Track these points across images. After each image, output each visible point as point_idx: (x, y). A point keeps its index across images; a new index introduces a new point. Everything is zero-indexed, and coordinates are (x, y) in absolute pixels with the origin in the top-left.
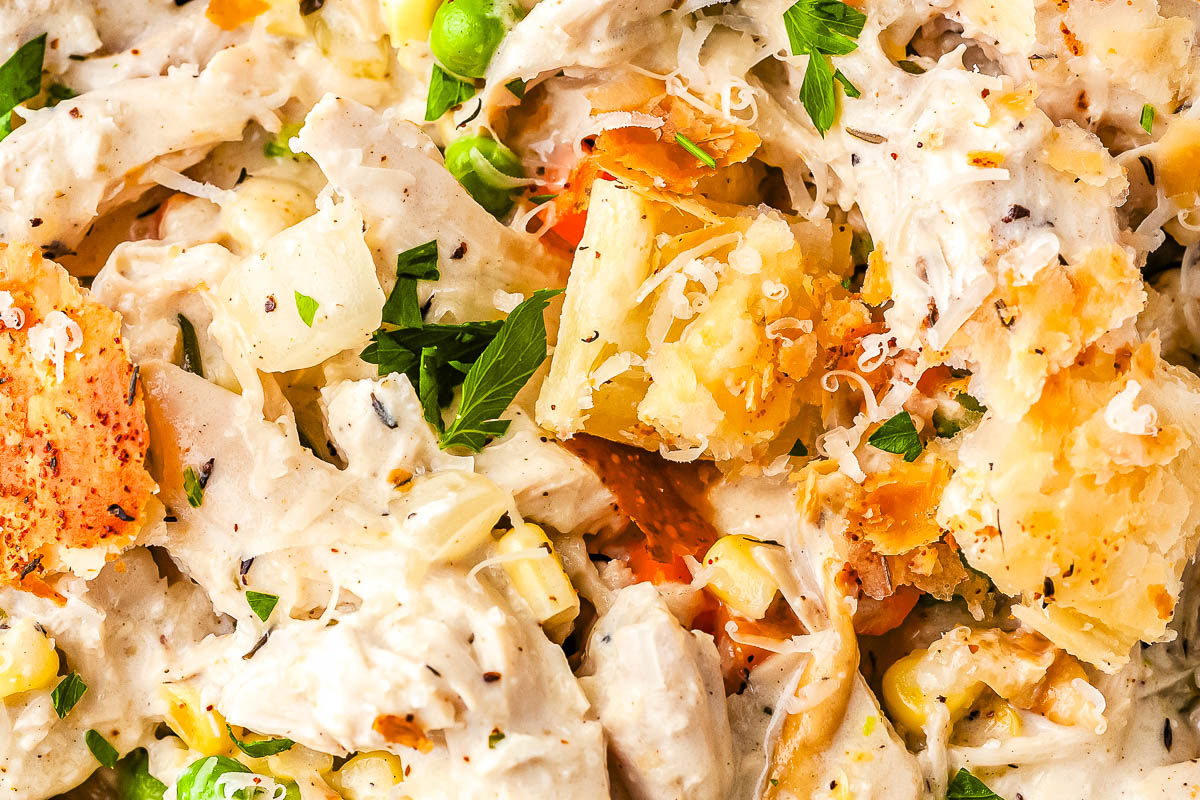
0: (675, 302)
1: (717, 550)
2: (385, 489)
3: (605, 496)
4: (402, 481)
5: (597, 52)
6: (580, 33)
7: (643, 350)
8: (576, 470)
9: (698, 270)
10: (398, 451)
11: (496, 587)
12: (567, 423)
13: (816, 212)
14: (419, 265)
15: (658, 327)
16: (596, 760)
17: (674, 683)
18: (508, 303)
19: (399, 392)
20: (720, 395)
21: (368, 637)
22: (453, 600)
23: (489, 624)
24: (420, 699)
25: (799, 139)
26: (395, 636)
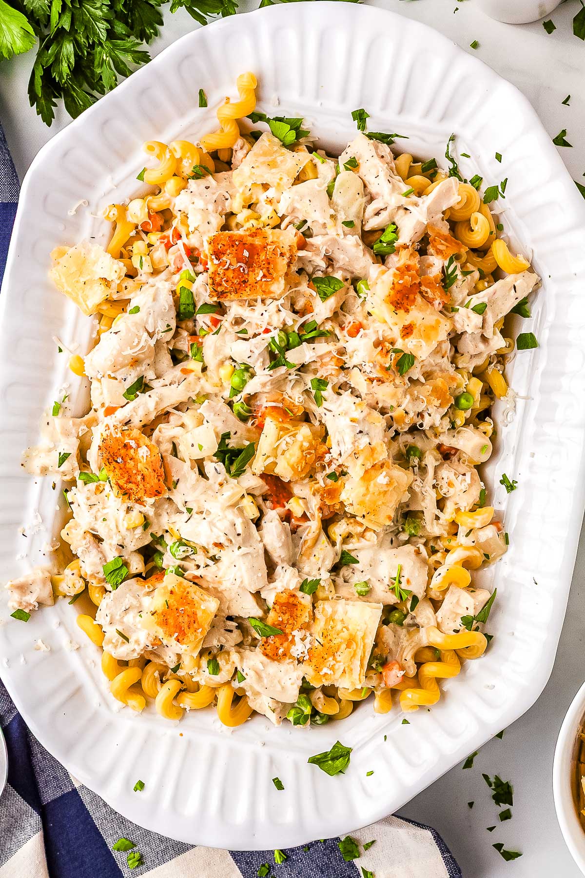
0: (283, 446)
1: (291, 501)
2: (217, 486)
3: (267, 487)
4: (221, 485)
5: (268, 388)
6: (264, 385)
7: (276, 457)
8: (260, 482)
9: (288, 439)
10: (220, 479)
11: (241, 511)
12: (258, 472)
13: (317, 423)
14: (227, 436)
15: (279, 452)
16: (262, 552)
17: (279, 536)
18: (247, 443)
19: (221, 467)
20: (293, 468)
21: (212, 524)
22: (232, 515)
23: (239, 522)
24: (222, 540)
25: (313, 407)
26: (218, 524)
